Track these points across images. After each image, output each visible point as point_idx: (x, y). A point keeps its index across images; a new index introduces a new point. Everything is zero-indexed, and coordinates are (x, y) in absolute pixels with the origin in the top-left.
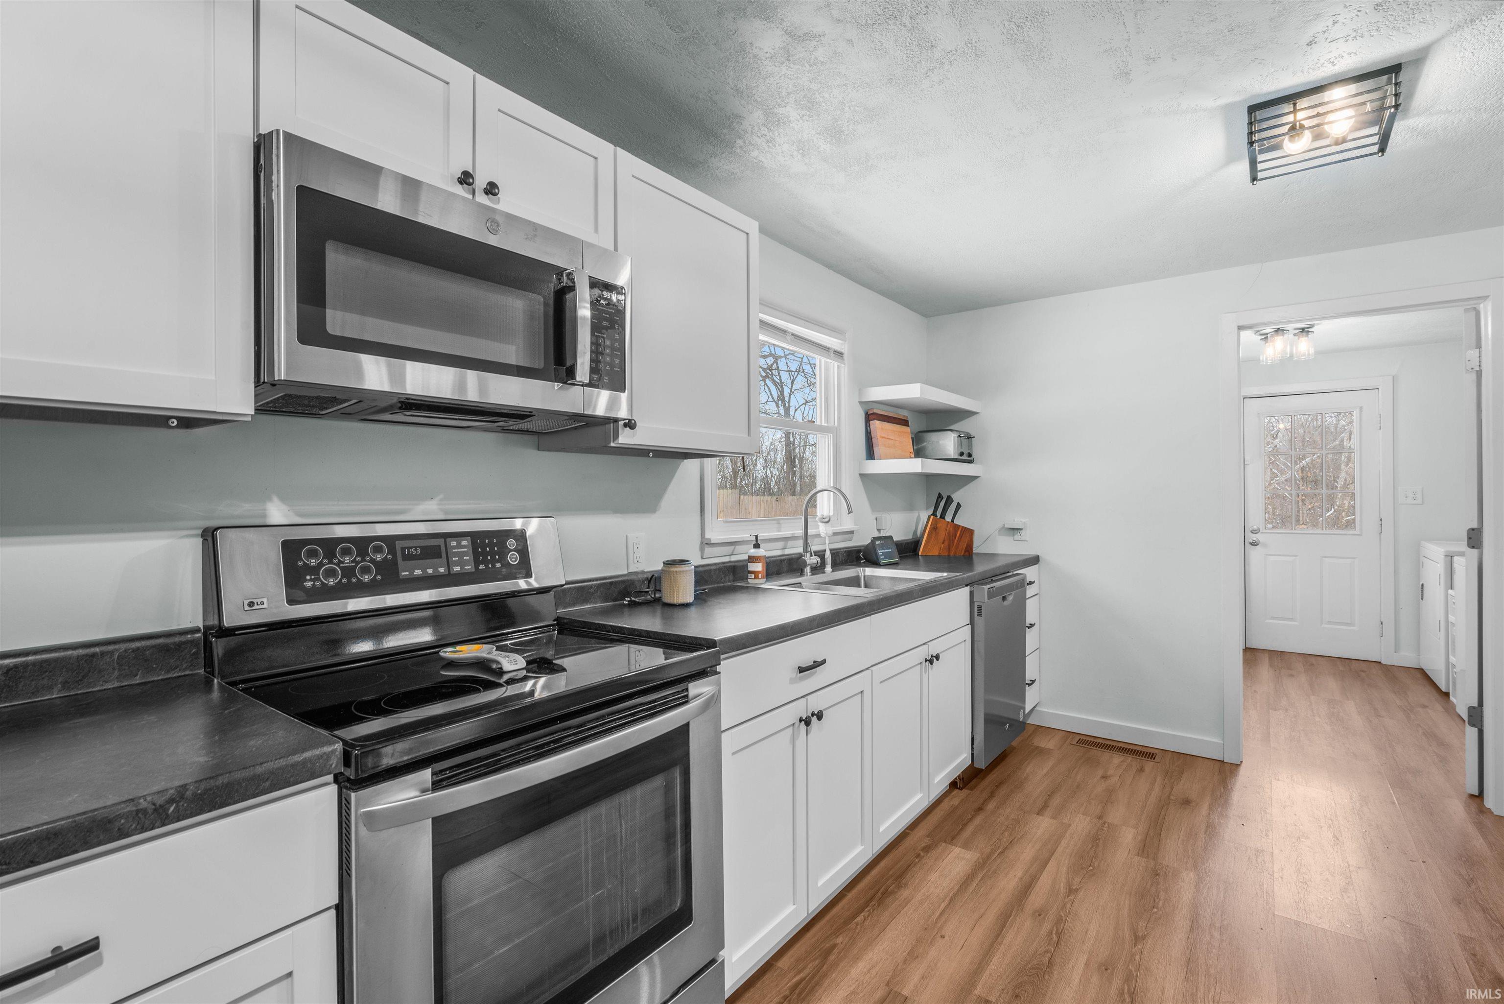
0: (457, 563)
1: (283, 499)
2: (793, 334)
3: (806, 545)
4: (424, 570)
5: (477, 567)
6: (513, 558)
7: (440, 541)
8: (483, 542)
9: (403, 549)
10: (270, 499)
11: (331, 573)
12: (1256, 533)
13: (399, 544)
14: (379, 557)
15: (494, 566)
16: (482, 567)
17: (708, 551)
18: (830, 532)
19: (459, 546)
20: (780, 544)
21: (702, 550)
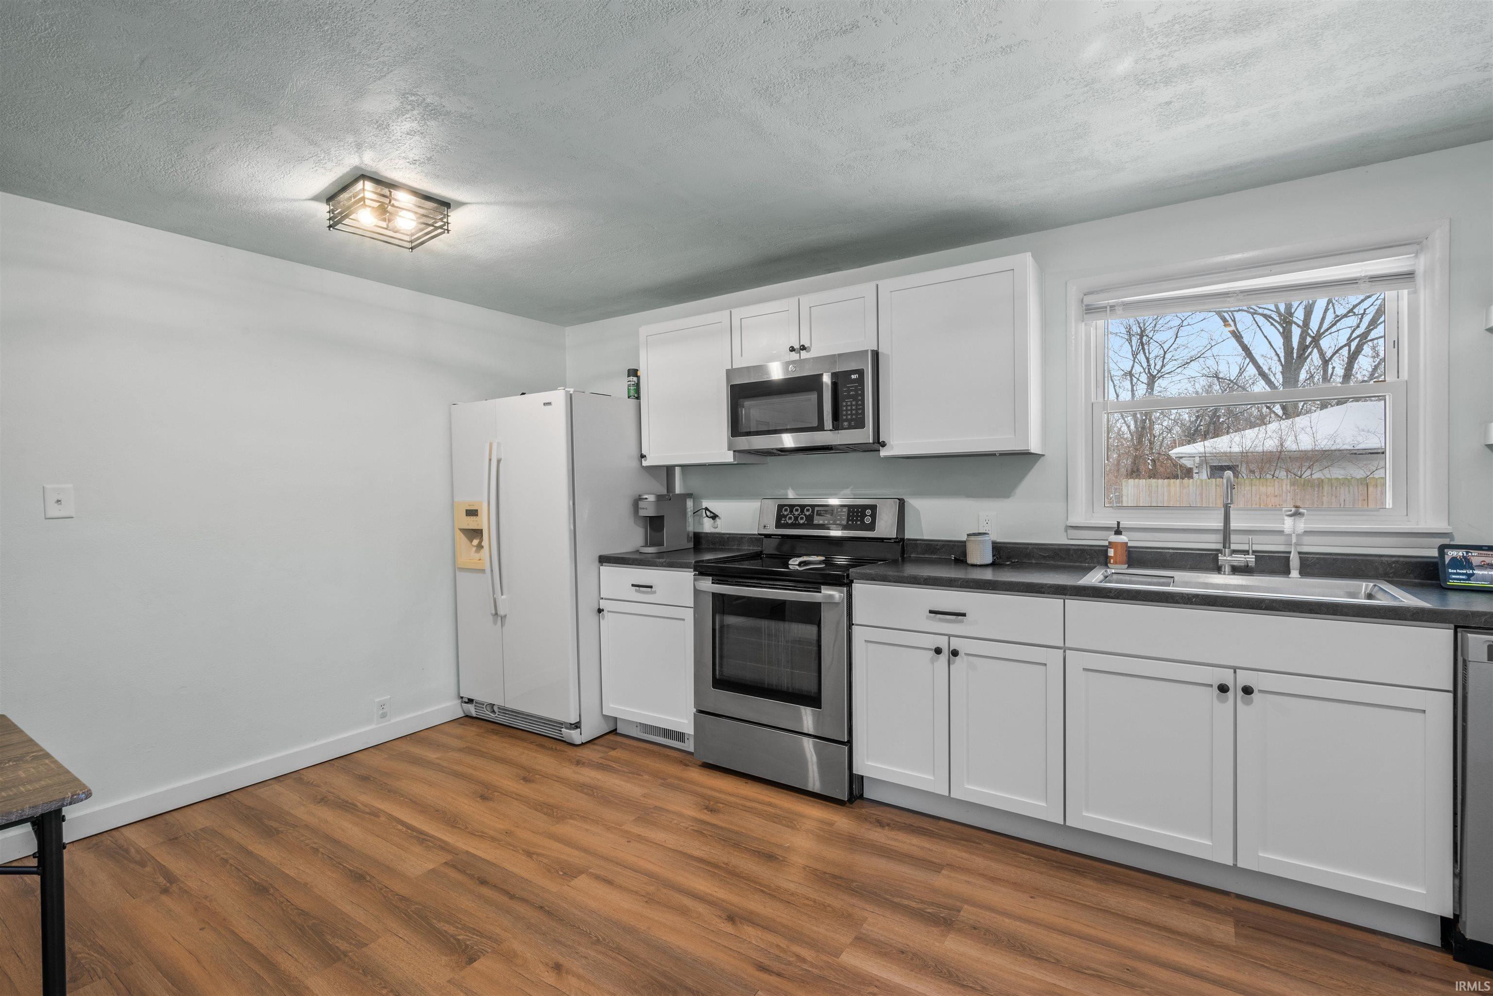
0: (839, 519)
1: (793, 489)
3: (1226, 541)
4: (824, 521)
5: (847, 522)
6: (868, 520)
7: (834, 509)
8: (854, 510)
9: (817, 511)
10: (788, 488)
11: (790, 518)
13: (816, 509)
14: (808, 513)
15: (856, 523)
16: (850, 523)
17: (1072, 533)
19: (841, 511)
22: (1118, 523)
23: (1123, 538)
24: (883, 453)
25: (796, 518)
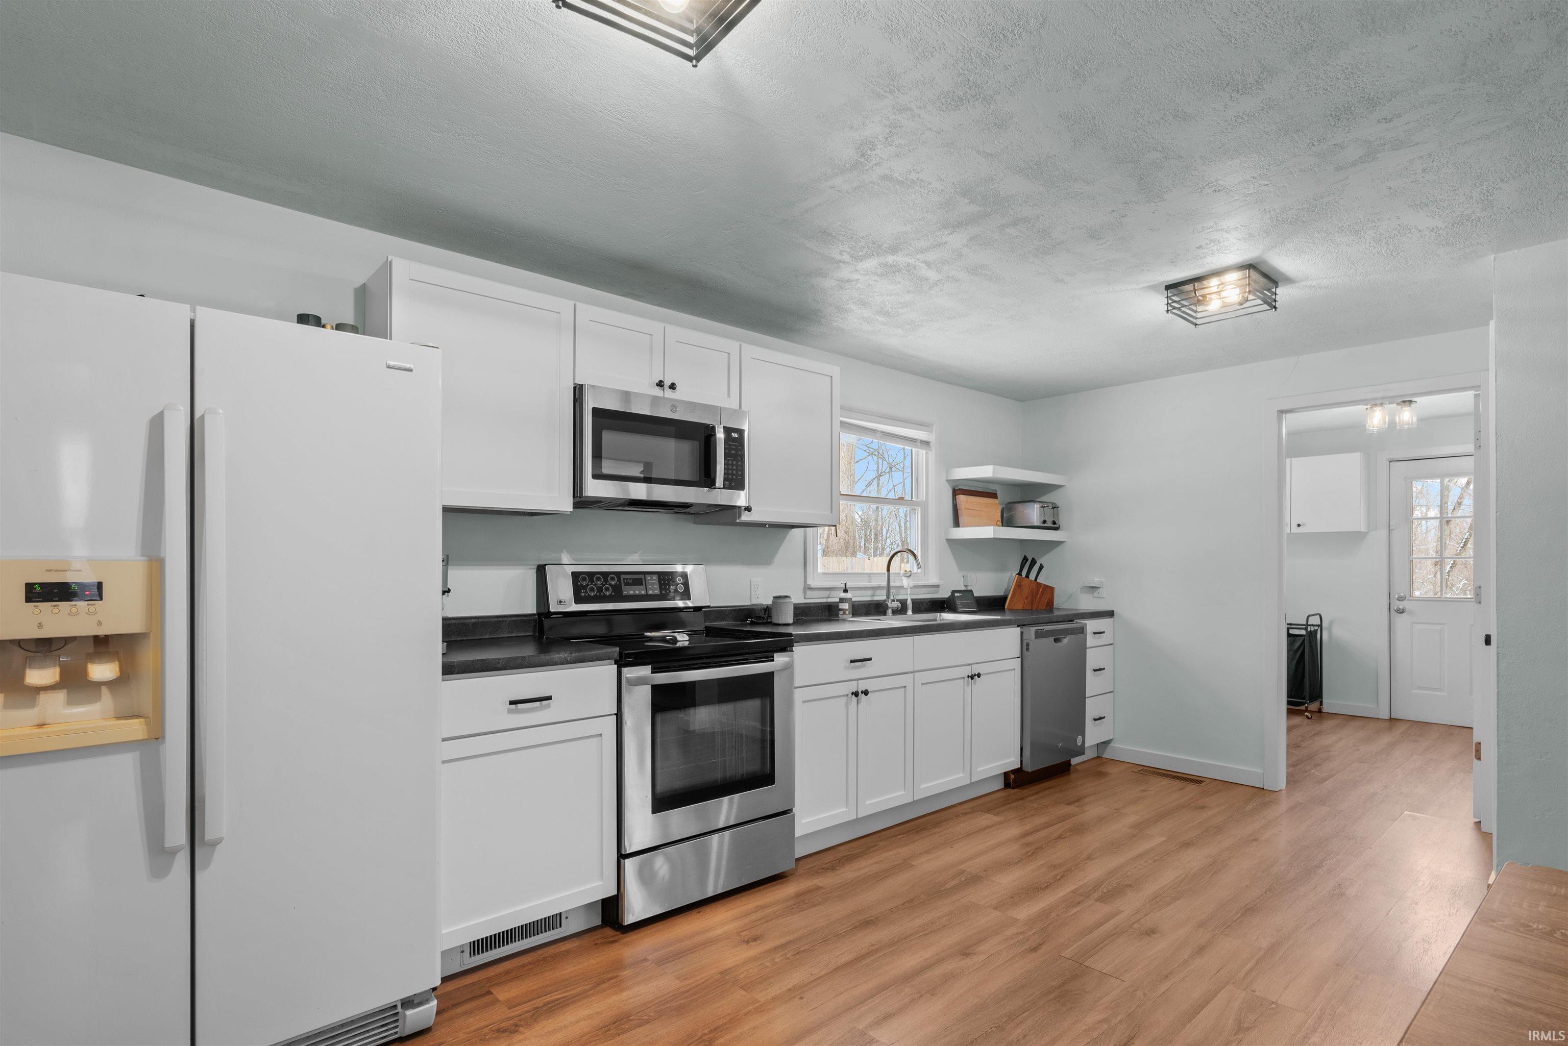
0: (651, 589)
2: (882, 432)
3: (889, 594)
4: (634, 591)
5: (661, 592)
6: (681, 588)
7: (642, 576)
8: (664, 578)
9: (624, 579)
11: (592, 590)
12: (1403, 600)
13: (623, 577)
14: (613, 583)
15: (669, 591)
16: (664, 592)
17: (809, 593)
18: (911, 585)
19: (652, 579)
20: (869, 592)
21: (805, 592)
22: (846, 584)
23: (848, 595)
24: (745, 517)
25: (600, 589)
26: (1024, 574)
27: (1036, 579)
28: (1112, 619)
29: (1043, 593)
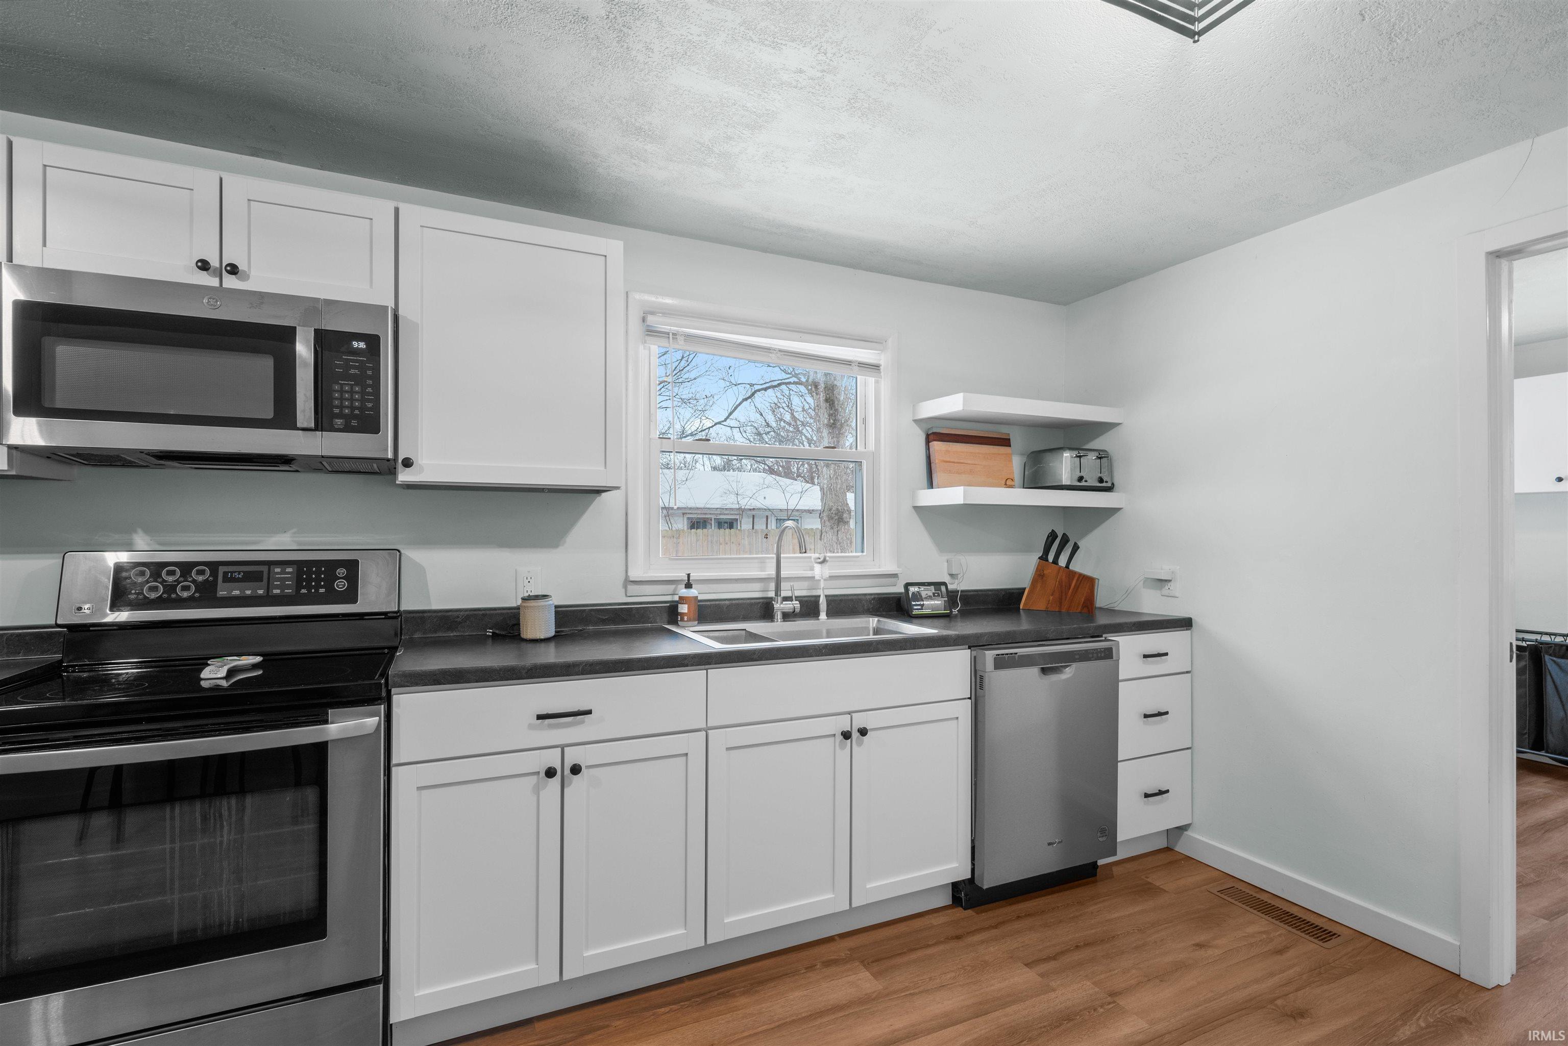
0: (277, 587)
3: (778, 590)
4: (242, 591)
5: (298, 591)
6: (341, 585)
7: (265, 569)
8: (310, 569)
9: (225, 573)
11: (153, 589)
13: (222, 569)
14: (201, 578)
15: (317, 590)
16: (304, 591)
17: (632, 589)
18: (826, 575)
19: (283, 572)
21: (625, 587)
22: (689, 575)
23: (693, 592)
24: (404, 476)
25: (171, 588)
26: (1051, 558)
27: (1067, 567)
28: (1189, 632)
29: (1077, 588)
